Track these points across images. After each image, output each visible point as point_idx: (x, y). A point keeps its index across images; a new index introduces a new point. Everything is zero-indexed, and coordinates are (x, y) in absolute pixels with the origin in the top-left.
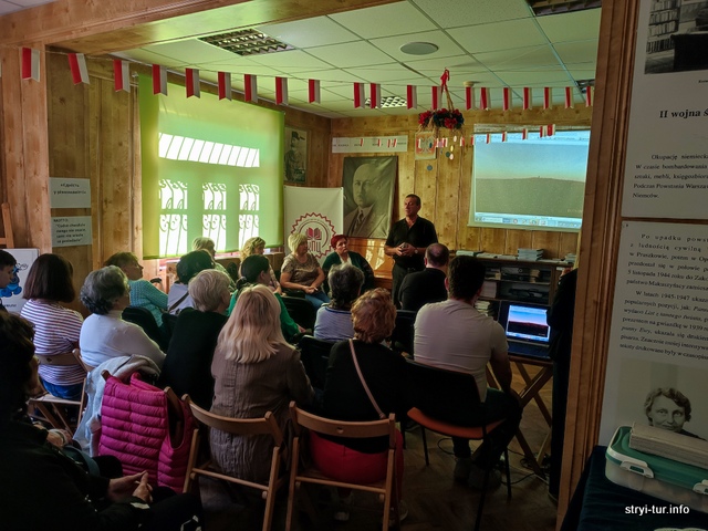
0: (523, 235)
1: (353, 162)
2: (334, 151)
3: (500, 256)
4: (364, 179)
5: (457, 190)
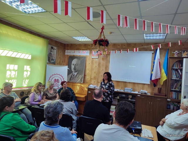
1: (72, 58)
2: (66, 54)
3: (119, 90)
4: (75, 63)
5: (105, 68)
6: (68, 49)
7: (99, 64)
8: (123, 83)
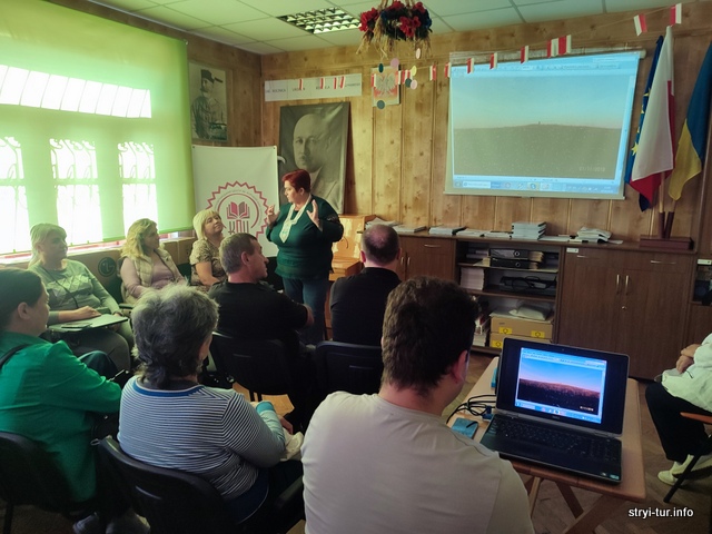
0: (518, 206)
1: (292, 112)
2: (267, 99)
3: (489, 234)
4: (307, 134)
5: (428, 146)
6: (273, 78)
7: (405, 130)
8: (505, 201)
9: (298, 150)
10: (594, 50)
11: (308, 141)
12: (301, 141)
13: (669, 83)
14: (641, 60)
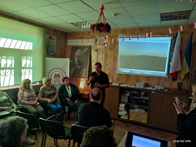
0: (138, 78)
2: (68, 45)
5: (112, 60)
6: (70, 39)
7: (106, 55)
8: (134, 76)
9: (76, 59)
10: (159, 36)
11: (79, 57)
12: (77, 57)
13: (180, 46)
14: (172, 39)
